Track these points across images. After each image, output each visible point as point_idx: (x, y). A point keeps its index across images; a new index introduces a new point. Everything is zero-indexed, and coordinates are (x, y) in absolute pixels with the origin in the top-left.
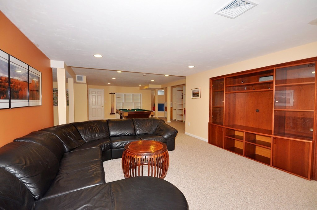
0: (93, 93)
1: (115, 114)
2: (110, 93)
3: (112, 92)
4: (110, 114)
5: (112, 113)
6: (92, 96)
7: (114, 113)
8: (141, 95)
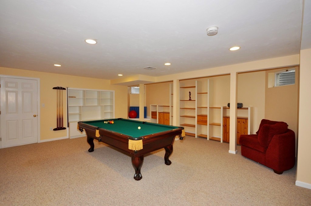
0: (9, 85)
1: (65, 128)
2: (54, 88)
3: (59, 86)
4: (55, 130)
5: (60, 128)
6: (7, 92)
7: (64, 126)
8: (112, 93)
